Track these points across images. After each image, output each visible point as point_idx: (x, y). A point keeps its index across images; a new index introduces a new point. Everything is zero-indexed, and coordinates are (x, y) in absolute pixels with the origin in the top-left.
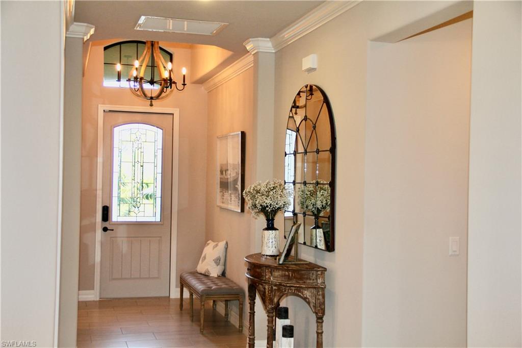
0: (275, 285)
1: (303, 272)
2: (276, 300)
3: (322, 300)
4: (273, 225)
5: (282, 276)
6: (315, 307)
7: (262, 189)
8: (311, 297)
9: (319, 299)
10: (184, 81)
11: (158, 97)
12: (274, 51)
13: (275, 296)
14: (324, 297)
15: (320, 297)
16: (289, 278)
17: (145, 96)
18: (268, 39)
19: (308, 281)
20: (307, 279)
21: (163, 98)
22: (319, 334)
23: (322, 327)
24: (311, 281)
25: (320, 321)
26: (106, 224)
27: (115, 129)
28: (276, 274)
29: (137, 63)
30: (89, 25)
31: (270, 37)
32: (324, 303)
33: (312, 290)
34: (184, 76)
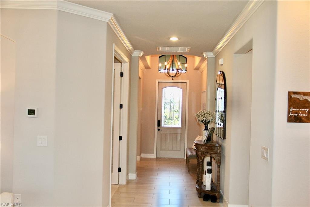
0: (203, 152)
1: (212, 147)
2: (202, 158)
3: (219, 159)
4: (207, 128)
5: (205, 148)
6: (217, 161)
7: (202, 113)
8: (215, 157)
9: (218, 158)
10: (186, 69)
11: (175, 76)
12: (214, 57)
13: (202, 156)
14: (220, 158)
15: (219, 157)
16: (207, 149)
17: (170, 76)
18: (211, 52)
19: (214, 151)
20: (214, 150)
21: (177, 76)
22: (219, 172)
23: (220, 169)
24: (215, 151)
25: (219, 167)
26: (159, 128)
27: (163, 89)
28: (203, 147)
29: (166, 63)
30: (141, 51)
31: (212, 51)
32: (220, 160)
33: (216, 154)
34: (186, 67)
